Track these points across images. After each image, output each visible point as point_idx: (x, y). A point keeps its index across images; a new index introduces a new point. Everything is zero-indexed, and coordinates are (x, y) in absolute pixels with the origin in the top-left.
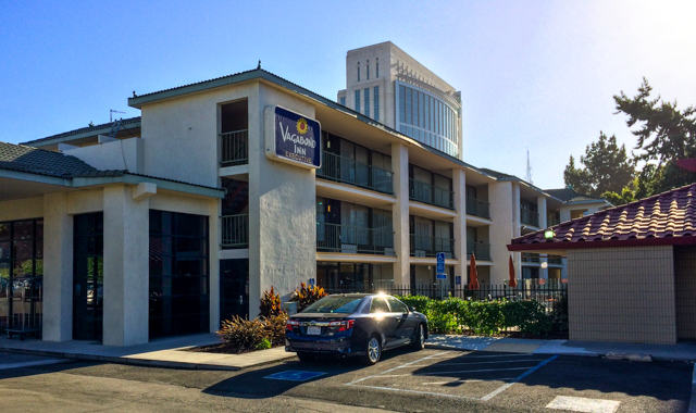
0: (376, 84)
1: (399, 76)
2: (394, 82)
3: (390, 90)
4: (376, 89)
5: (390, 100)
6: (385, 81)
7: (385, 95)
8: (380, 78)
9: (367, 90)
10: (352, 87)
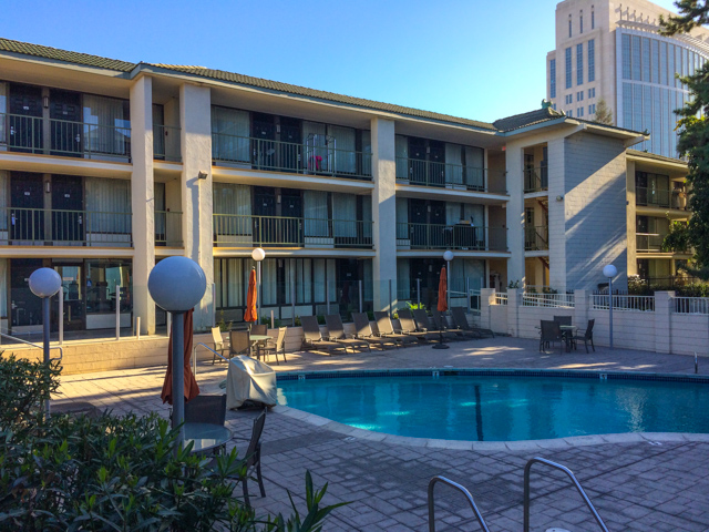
0: (590, 38)
1: (621, 22)
2: (615, 31)
3: (608, 42)
4: (591, 43)
5: (608, 55)
6: (602, 32)
7: (602, 48)
8: (597, 29)
9: (580, 46)
10: (562, 45)
